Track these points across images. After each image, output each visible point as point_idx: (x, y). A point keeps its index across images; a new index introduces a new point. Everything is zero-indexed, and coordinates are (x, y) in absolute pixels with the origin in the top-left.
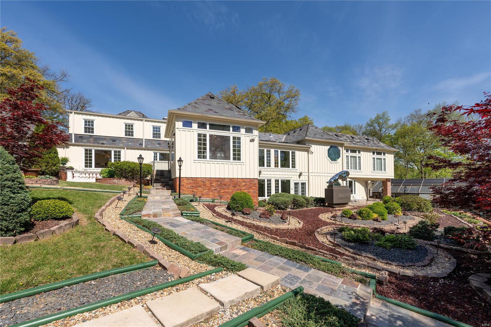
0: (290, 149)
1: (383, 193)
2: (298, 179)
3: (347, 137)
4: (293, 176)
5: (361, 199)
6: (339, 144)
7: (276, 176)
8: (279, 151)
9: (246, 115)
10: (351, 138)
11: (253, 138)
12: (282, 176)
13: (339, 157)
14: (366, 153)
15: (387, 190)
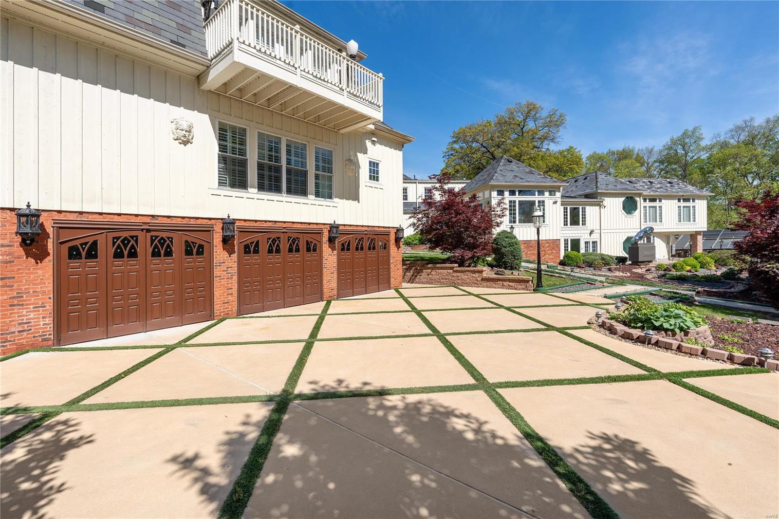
0: (580, 205)
1: (692, 249)
2: (589, 237)
3: (644, 182)
4: (583, 235)
5: (662, 258)
6: (635, 194)
7: (565, 235)
8: (569, 208)
9: (547, 178)
10: (649, 183)
11: (555, 200)
12: (571, 235)
13: (636, 209)
14: (669, 201)
15: (696, 246)
